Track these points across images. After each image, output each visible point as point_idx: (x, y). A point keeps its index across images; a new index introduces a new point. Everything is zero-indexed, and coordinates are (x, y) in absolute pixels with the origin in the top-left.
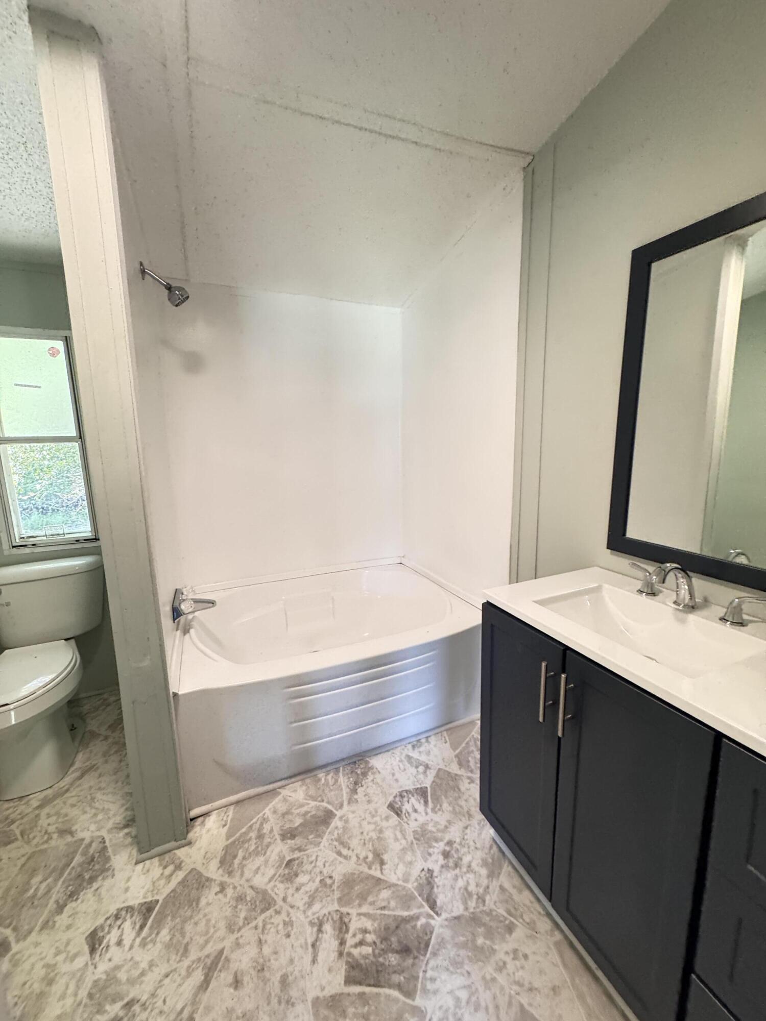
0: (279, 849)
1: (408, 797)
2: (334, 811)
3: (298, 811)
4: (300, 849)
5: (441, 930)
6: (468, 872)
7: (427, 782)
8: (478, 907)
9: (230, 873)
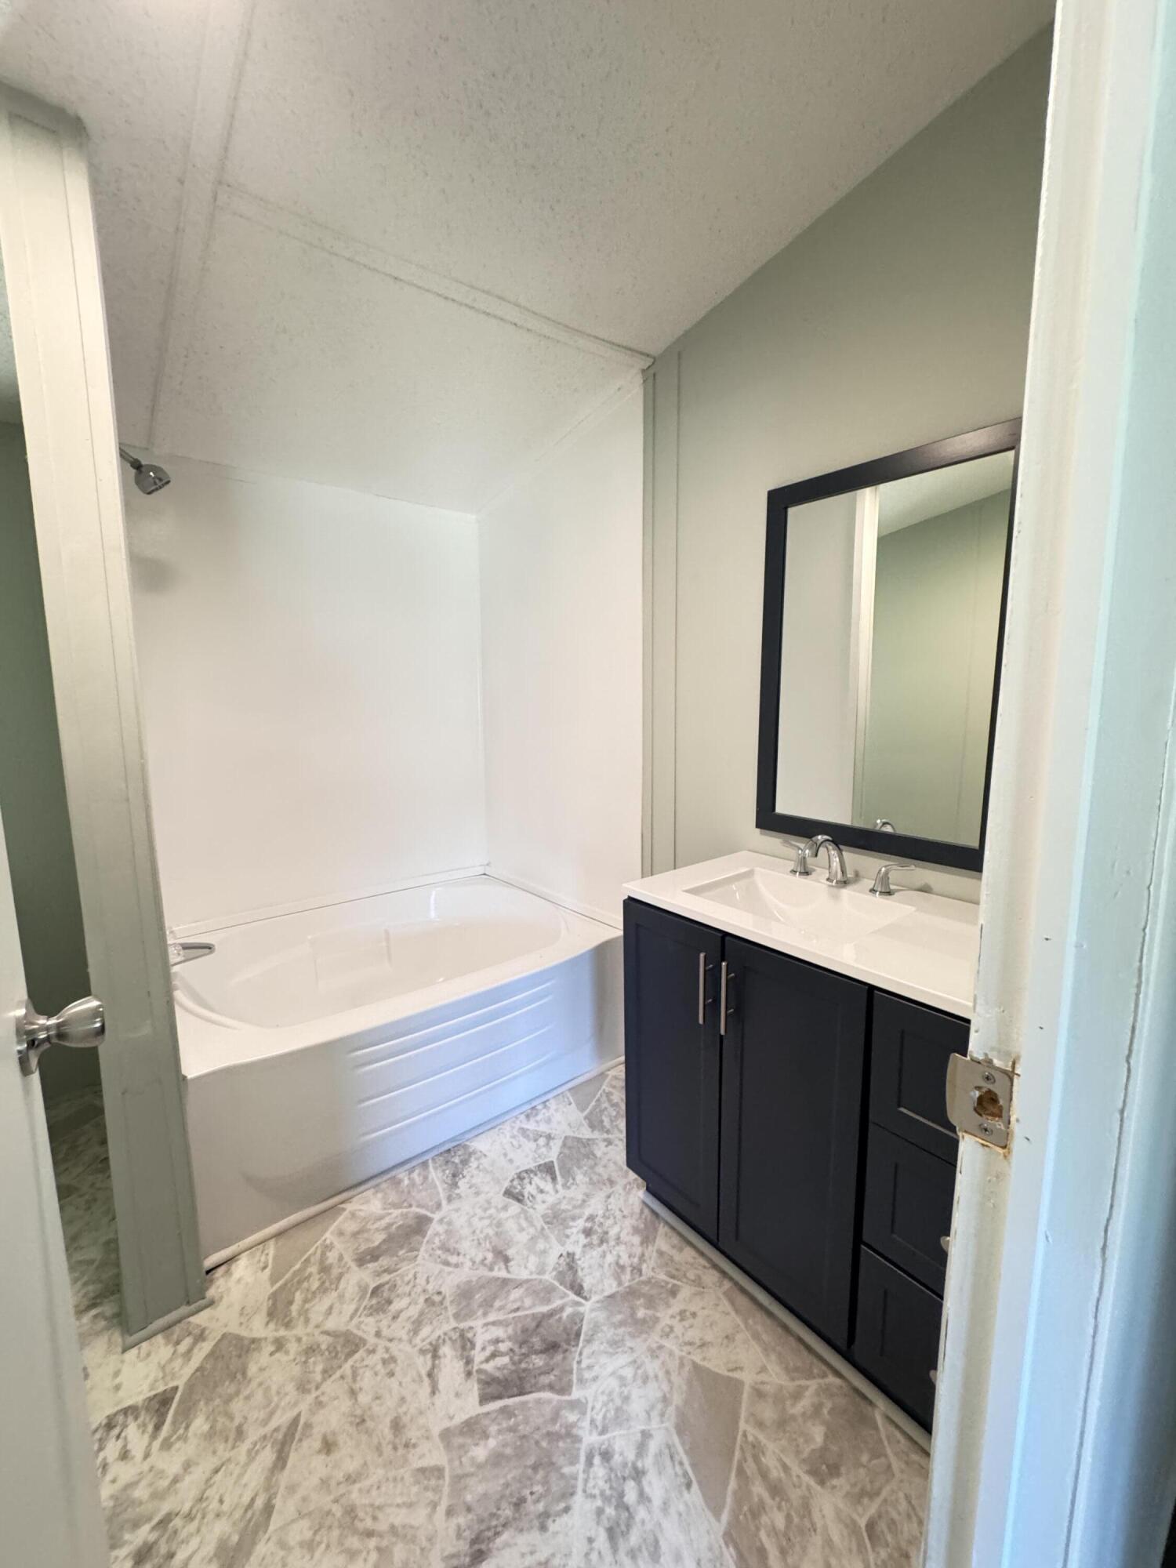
0: (358, 1277)
1: (529, 1177)
2: (429, 1214)
3: (376, 1226)
4: (388, 1271)
5: (593, 1315)
6: (618, 1244)
7: (553, 1155)
8: (633, 1279)
9: (288, 1325)
